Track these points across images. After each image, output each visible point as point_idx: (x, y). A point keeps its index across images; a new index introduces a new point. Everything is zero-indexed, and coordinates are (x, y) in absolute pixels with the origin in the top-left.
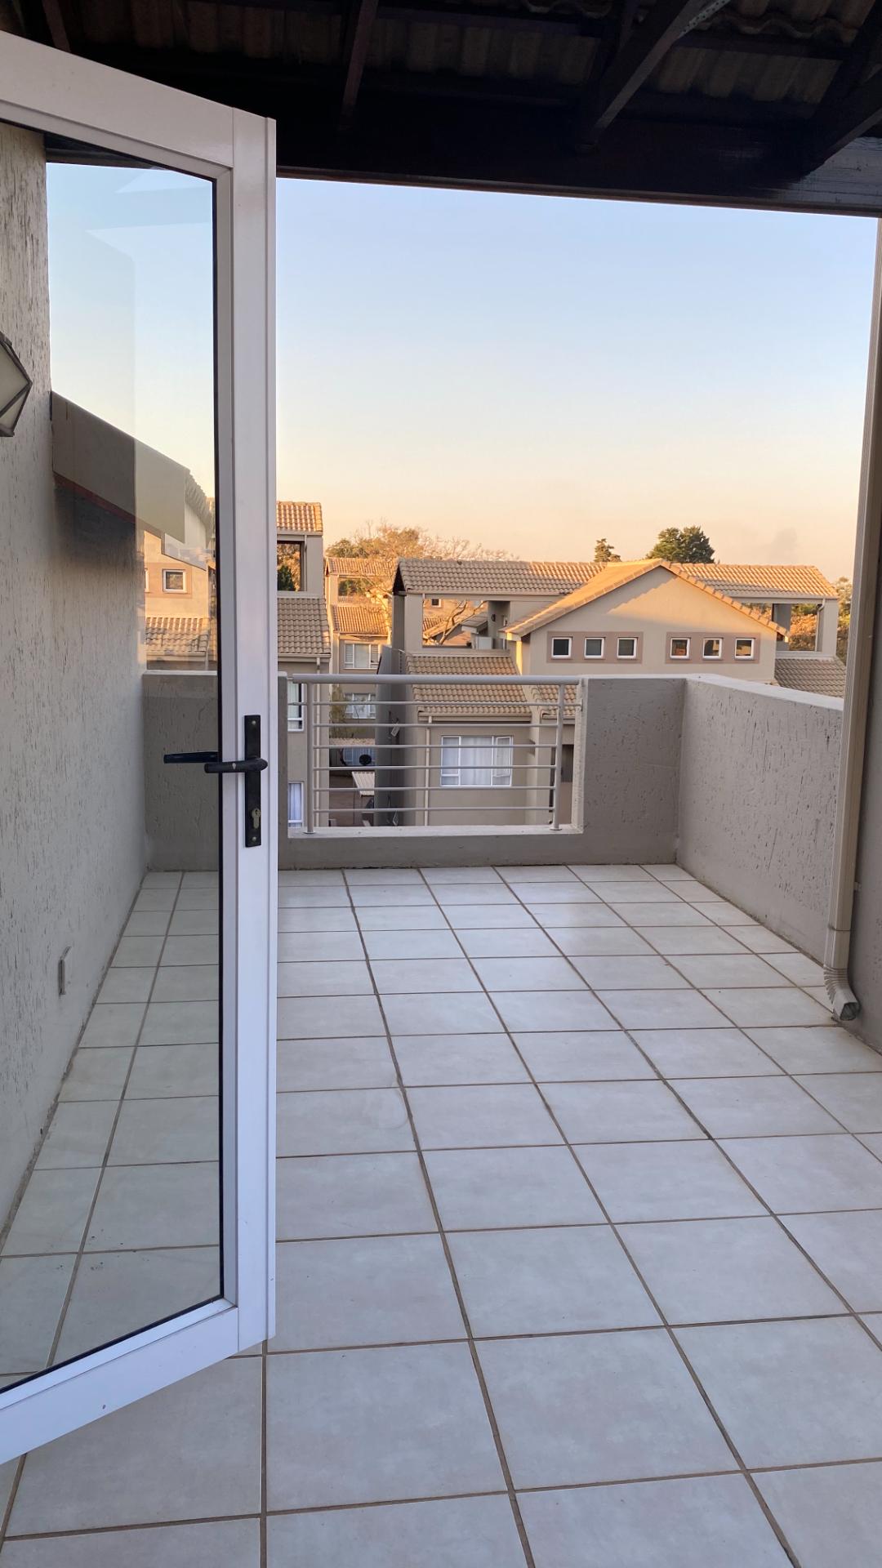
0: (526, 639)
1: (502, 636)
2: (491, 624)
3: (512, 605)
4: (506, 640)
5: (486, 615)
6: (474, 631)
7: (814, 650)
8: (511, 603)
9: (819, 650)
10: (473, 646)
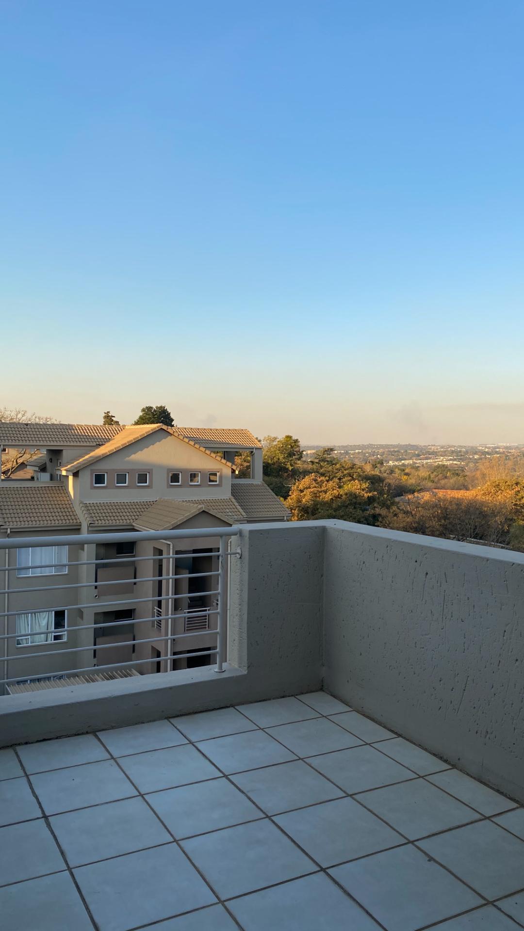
0: (76, 475)
1: (58, 473)
2: (48, 465)
3: (64, 452)
4: (60, 475)
5: (45, 458)
6: (37, 469)
7: (250, 478)
8: (64, 451)
9: (253, 478)
10: (35, 479)
